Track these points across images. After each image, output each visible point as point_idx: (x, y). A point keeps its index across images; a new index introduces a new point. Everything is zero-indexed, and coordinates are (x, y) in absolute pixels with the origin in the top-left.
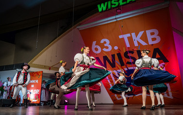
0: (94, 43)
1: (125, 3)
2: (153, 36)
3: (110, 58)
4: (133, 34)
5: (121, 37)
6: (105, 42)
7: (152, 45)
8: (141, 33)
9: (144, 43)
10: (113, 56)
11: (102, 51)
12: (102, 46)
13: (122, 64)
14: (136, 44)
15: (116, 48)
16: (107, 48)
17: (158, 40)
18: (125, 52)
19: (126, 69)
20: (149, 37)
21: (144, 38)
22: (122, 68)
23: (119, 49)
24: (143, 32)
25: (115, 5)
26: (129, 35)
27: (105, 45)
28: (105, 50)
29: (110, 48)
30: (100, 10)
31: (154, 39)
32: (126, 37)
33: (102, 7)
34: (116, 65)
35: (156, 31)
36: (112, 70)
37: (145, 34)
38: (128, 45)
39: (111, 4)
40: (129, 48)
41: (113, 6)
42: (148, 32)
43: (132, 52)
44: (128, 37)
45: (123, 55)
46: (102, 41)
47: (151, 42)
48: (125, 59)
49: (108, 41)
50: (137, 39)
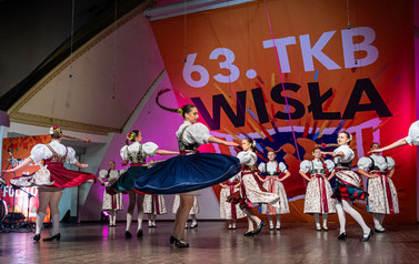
0: (192, 58)
2: (359, 47)
3: (232, 102)
4: (305, 39)
5: (267, 44)
6: (222, 58)
7: (354, 69)
8: (326, 37)
9: (330, 65)
10: (241, 96)
11: (212, 80)
12: (213, 68)
13: (263, 118)
14: (309, 67)
15: (251, 74)
16: (227, 72)
17: (372, 57)
18: (273, 85)
19: (272, 132)
20: (349, 49)
21: (334, 50)
22: (263, 129)
23: (258, 77)
24: (332, 33)
26: (291, 40)
27: (222, 65)
28: (220, 78)
29: (235, 74)
31: (360, 55)
32: (282, 44)
34: (248, 118)
35: (369, 34)
36: (234, 133)
37: (337, 41)
38: (286, 68)
40: (286, 74)
42: (347, 35)
43: (295, 88)
44: (287, 47)
45: (267, 95)
46: (214, 55)
47: (349, 63)
48: (272, 107)
49: (230, 55)
50: (313, 53)
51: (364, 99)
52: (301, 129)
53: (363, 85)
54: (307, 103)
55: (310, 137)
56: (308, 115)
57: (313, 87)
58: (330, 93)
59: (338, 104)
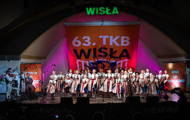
0: (76, 38)
1: (110, 14)
2: (125, 41)
3: (86, 51)
4: (111, 37)
5: (100, 37)
6: (86, 39)
7: (123, 46)
8: (117, 38)
9: (117, 44)
10: (90, 50)
11: (82, 45)
12: (83, 41)
13: (95, 56)
14: (111, 44)
15: (94, 44)
16: (87, 43)
17: (128, 44)
18: (100, 48)
19: (96, 60)
20: (123, 41)
21: (119, 41)
22: (94, 60)
23: (96, 45)
24: (119, 37)
25: (102, 12)
26: (108, 37)
27: (86, 41)
28: (84, 44)
29: (89, 44)
30: (88, 13)
31: (125, 43)
32: (105, 37)
33: (90, 11)
34: (90, 56)
35: (128, 38)
36: (85, 60)
37: (120, 39)
38: (104, 43)
39: (99, 11)
40: (104, 45)
41: (100, 13)
42: (123, 38)
43: (106, 49)
45: (97, 50)
46: (84, 38)
47: (122, 44)
48: (98, 53)
49: (89, 38)
50: (113, 41)
51: (125, 54)
52: (105, 60)
53: (125, 50)
54: (109, 53)
55: (108, 62)
56: (108, 56)
57: (111, 50)
58: (116, 52)
59: (118, 55)
